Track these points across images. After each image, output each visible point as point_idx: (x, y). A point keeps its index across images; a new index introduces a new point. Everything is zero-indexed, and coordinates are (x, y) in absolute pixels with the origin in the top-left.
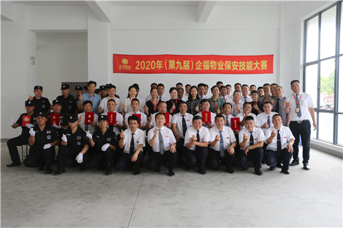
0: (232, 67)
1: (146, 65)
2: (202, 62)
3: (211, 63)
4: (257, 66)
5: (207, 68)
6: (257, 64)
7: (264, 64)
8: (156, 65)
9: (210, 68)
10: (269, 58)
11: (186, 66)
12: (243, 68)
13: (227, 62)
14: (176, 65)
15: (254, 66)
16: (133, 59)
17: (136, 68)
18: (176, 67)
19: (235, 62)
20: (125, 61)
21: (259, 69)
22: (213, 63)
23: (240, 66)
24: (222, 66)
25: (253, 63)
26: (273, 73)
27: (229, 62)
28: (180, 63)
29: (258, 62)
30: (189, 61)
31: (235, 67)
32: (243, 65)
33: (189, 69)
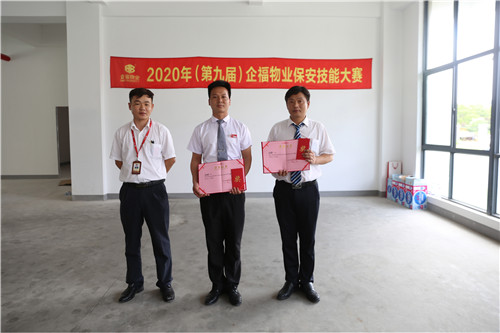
0: (305, 78)
1: (165, 74)
2: (256, 69)
3: (272, 70)
4: (346, 77)
5: (264, 78)
7: (358, 74)
8: (181, 75)
9: (270, 79)
10: (366, 64)
11: (231, 76)
12: (324, 80)
13: (297, 69)
14: (214, 74)
15: (341, 76)
16: (143, 65)
17: (149, 80)
18: (213, 77)
19: (311, 70)
20: (130, 68)
21: (349, 81)
22: (275, 70)
23: (319, 77)
24: (290, 76)
25: (340, 71)
26: (370, 87)
27: (303, 69)
28: (220, 71)
29: (348, 70)
30: (235, 68)
31: (311, 77)
32: (324, 74)
33: (235, 81)
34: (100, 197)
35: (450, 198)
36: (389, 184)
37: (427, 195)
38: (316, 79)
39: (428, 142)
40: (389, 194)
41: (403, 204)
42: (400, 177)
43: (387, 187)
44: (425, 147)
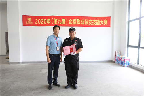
0: (89, 23)
1: (41, 21)
2: (72, 20)
3: (77, 20)
4: (102, 23)
5: (75, 23)
6: (102, 21)
7: (106, 22)
8: (47, 22)
9: (77, 23)
10: (108, 19)
11: (64, 22)
12: (95, 24)
13: (86, 20)
14: (58, 21)
15: (100, 23)
16: (34, 18)
17: (36, 23)
18: (58, 23)
19: (90, 20)
20: (29, 19)
21: (103, 24)
22: (78, 20)
23: (93, 23)
24: (83, 22)
25: (100, 21)
26: (110, 26)
27: (88, 20)
28: (60, 20)
29: (103, 21)
30: (65, 19)
31: (90, 23)
32: (95, 22)
33: (65, 24)
34: (19, 63)
35: (138, 63)
36: (116, 58)
37: (129, 63)
39: (130, 44)
40: (116, 62)
41: (121, 65)
42: (120, 56)
43: (115, 59)
44: (129, 46)
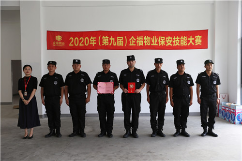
0: (166, 43)
1: (80, 41)
2: (136, 38)
3: (145, 38)
4: (191, 41)
5: (140, 43)
7: (198, 40)
8: (90, 42)
9: (144, 44)
10: (204, 33)
11: (120, 42)
12: (177, 44)
13: (161, 37)
14: (110, 41)
15: (188, 41)
16: (67, 35)
17: (70, 45)
18: (109, 43)
19: (169, 38)
20: (59, 38)
21: (193, 44)
22: (147, 38)
23: (174, 42)
24: (156, 42)
25: (187, 38)
26: (207, 48)
27: (164, 37)
28: (114, 39)
29: (192, 38)
30: (122, 37)
31: (169, 42)
32: (177, 40)
33: (122, 45)
34: (40, 116)
36: (220, 108)
38: (172, 43)
40: (220, 115)
41: (229, 121)
